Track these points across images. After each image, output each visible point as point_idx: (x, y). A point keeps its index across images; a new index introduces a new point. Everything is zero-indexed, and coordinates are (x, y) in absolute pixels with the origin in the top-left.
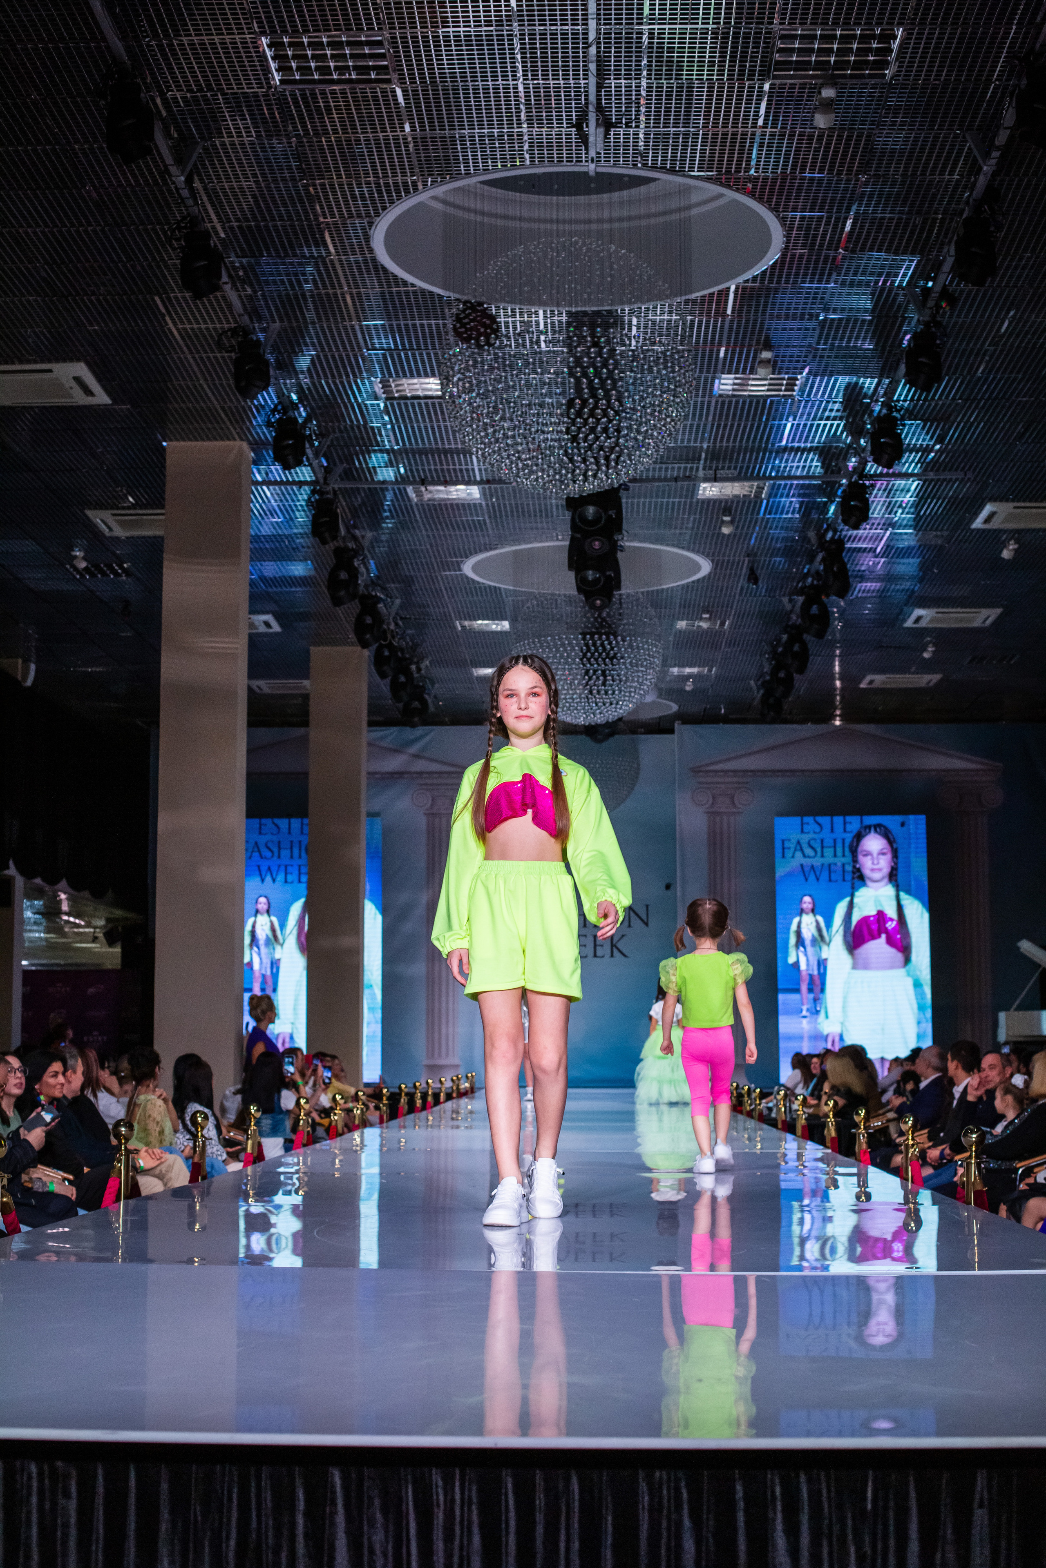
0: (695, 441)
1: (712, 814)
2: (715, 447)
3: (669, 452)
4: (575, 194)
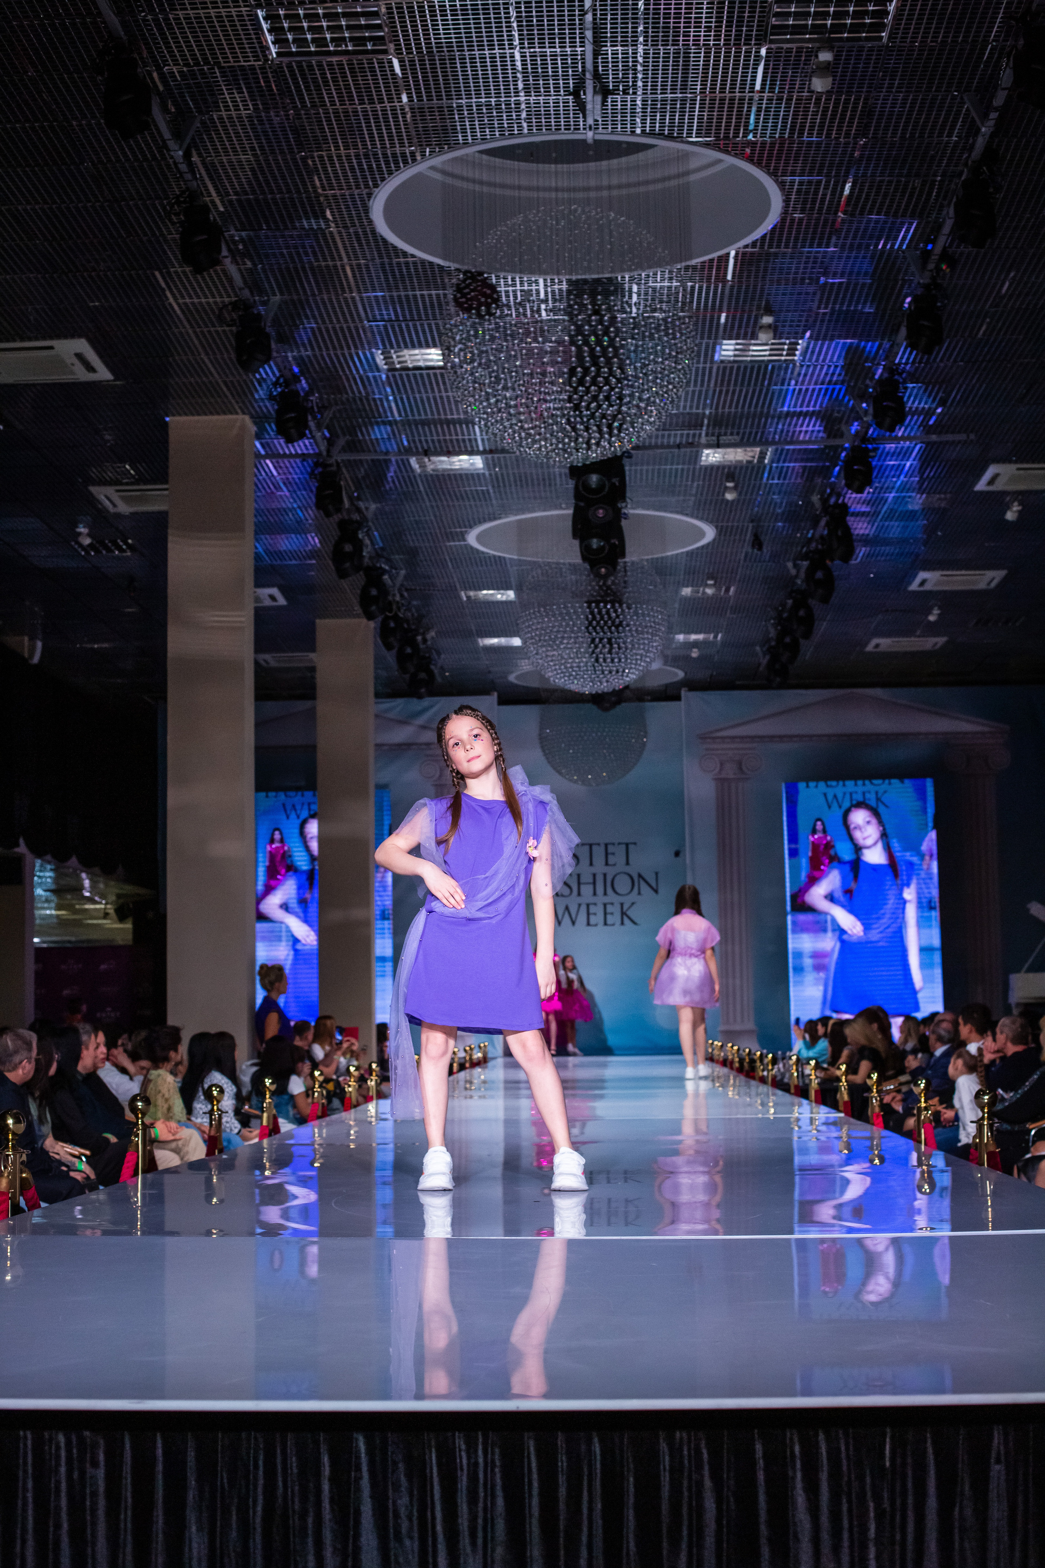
0: (698, 408)
1: (722, 782)
2: (717, 413)
3: (671, 419)
4: (573, 162)
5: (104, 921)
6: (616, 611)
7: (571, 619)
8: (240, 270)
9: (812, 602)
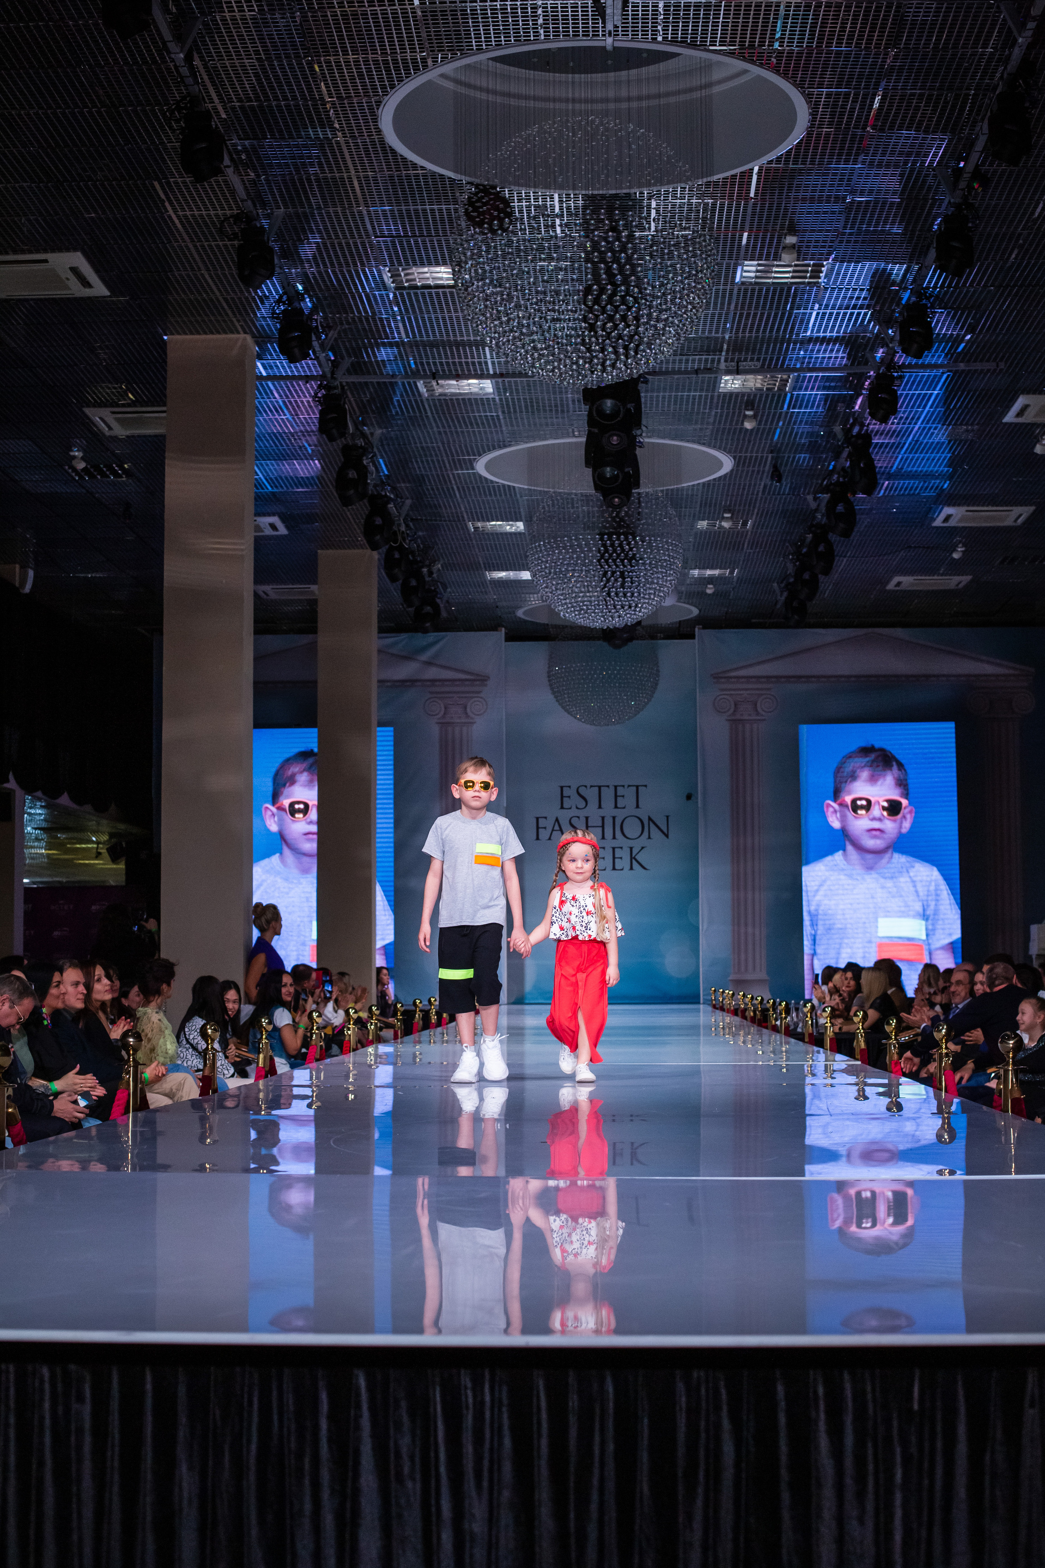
0: (717, 332)
1: (735, 723)
2: (737, 337)
3: (690, 342)
4: (591, 73)
5: (97, 862)
6: (629, 544)
7: (582, 552)
8: (243, 181)
9: (833, 537)
